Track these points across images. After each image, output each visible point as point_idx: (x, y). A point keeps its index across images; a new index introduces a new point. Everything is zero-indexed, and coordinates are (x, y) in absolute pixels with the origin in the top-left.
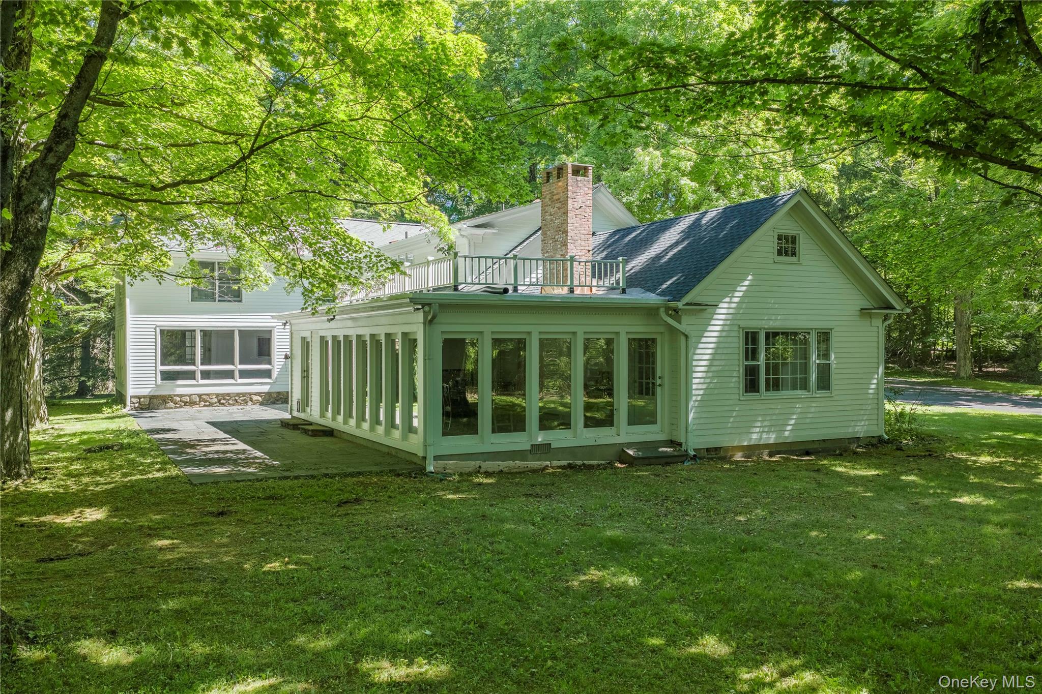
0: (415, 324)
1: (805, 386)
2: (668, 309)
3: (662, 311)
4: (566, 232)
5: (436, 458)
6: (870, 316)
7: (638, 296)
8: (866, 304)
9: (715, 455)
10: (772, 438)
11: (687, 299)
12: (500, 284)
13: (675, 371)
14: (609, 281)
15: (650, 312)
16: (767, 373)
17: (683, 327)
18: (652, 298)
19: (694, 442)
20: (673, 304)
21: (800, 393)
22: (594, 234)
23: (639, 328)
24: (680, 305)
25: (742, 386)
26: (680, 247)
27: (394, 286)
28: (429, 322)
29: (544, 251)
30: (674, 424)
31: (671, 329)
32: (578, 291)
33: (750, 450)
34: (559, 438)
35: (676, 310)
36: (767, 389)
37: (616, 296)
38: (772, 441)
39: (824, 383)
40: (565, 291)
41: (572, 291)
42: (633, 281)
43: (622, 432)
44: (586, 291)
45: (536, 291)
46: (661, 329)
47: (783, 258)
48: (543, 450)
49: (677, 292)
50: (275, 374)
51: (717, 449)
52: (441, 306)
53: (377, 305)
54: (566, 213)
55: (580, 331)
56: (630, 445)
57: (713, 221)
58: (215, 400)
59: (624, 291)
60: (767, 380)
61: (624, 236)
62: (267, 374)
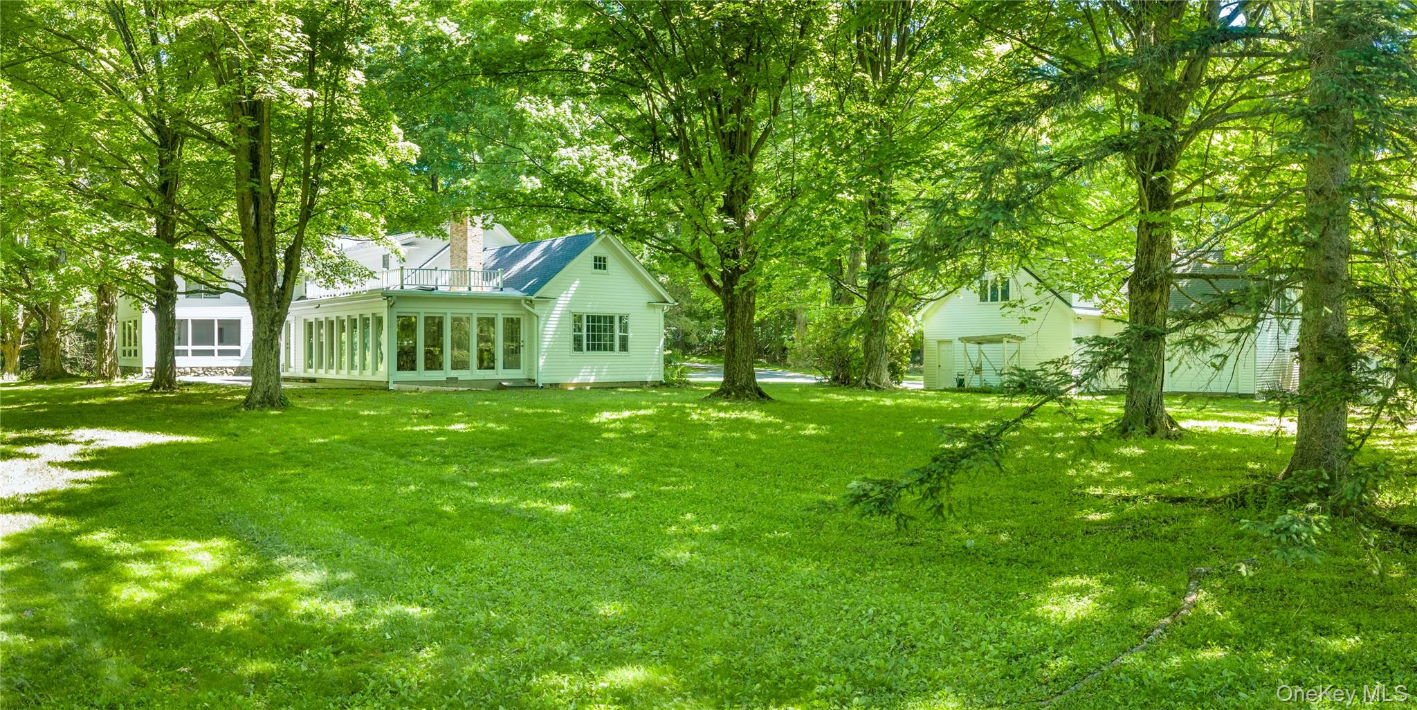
0: (382, 309)
1: (612, 349)
2: (526, 300)
3: (523, 301)
4: (466, 252)
5: (394, 382)
6: (654, 307)
7: (511, 292)
8: (652, 300)
9: (555, 386)
10: (592, 379)
11: (537, 294)
12: (431, 284)
13: (531, 338)
14: (494, 283)
15: (516, 302)
16: (588, 340)
17: (535, 311)
18: (517, 294)
19: (542, 380)
20: (529, 297)
21: (609, 353)
22: (485, 249)
23: (511, 312)
24: (533, 298)
25: (572, 347)
26: (538, 262)
27: (370, 284)
28: (391, 307)
29: (452, 263)
30: (530, 369)
31: (530, 313)
32: (474, 289)
33: (580, 387)
34: (462, 375)
35: (531, 301)
36: (588, 349)
37: (497, 292)
38: (591, 381)
39: (624, 347)
40: (466, 289)
41: (470, 289)
42: (507, 283)
43: (500, 373)
44: (479, 289)
45: (446, 289)
46: (523, 312)
47: (598, 270)
48: (452, 381)
49: (532, 290)
50: (243, 353)
51: (557, 385)
52: (398, 297)
53: (356, 297)
54: (466, 239)
55: (475, 312)
56: (505, 380)
57: (559, 246)
58: (201, 372)
59: (502, 290)
60: (588, 345)
61: (509, 251)
62: (237, 353)
